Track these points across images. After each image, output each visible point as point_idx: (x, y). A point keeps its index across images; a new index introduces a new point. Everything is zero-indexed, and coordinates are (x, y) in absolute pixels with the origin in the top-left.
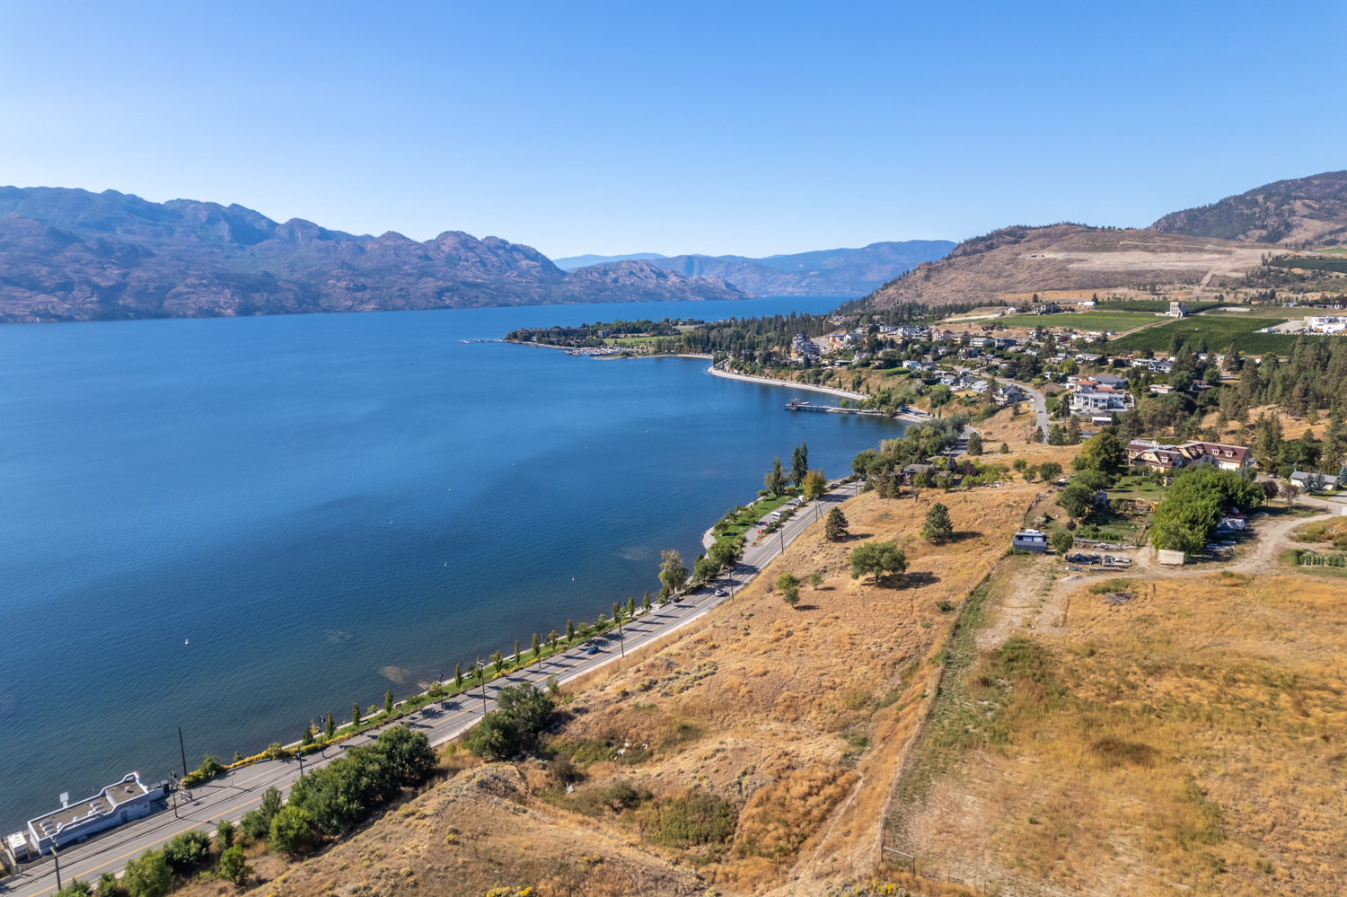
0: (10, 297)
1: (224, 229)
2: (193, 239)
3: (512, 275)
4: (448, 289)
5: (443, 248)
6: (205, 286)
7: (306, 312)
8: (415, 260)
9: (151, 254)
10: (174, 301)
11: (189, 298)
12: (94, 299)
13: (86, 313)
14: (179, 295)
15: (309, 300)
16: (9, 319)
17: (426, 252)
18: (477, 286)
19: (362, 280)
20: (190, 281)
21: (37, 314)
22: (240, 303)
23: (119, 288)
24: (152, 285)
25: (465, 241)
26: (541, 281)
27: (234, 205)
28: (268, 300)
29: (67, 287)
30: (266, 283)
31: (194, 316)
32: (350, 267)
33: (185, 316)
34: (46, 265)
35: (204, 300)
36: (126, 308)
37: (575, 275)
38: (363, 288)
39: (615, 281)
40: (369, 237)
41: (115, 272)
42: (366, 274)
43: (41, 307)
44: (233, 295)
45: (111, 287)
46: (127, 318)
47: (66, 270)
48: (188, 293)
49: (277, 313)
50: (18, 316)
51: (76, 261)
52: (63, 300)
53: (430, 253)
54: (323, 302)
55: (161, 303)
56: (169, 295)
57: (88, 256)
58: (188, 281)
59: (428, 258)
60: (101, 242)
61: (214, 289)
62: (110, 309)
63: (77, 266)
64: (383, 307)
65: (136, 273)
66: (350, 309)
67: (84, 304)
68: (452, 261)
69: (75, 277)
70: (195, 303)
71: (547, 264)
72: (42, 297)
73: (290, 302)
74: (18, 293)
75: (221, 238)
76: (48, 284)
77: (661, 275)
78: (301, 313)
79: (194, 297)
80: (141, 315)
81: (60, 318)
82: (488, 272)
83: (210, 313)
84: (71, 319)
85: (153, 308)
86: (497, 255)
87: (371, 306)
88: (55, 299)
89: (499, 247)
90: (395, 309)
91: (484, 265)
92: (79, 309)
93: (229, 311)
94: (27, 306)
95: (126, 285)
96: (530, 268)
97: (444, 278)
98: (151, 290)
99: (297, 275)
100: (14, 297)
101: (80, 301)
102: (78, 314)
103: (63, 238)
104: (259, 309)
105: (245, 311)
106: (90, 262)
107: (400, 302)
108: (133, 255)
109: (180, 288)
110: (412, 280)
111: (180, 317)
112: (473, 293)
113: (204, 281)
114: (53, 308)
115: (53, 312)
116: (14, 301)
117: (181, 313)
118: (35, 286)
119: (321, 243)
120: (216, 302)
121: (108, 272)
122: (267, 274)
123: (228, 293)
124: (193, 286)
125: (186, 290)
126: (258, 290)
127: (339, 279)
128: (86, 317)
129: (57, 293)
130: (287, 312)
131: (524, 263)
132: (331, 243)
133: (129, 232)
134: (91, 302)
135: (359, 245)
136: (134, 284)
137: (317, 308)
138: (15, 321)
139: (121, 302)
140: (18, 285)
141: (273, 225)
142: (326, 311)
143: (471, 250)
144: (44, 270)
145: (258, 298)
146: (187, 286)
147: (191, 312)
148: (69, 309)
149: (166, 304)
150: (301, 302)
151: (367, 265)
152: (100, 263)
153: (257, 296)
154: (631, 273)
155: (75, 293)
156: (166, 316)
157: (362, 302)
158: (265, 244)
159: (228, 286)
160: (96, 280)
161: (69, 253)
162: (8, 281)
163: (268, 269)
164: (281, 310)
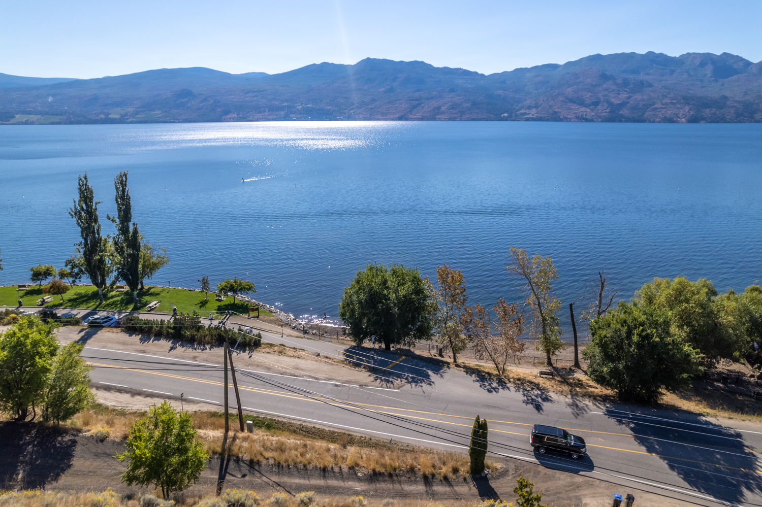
0: (570, 109)
6: (673, 104)
7: (740, 122)
9: (650, 85)
10: (651, 113)
11: (660, 111)
12: (608, 110)
13: (601, 118)
14: (656, 109)
15: (747, 114)
16: (565, 120)
20: (667, 100)
21: (577, 117)
22: (692, 115)
23: (622, 105)
24: (642, 103)
27: (724, 54)
28: (714, 114)
29: (596, 104)
31: (659, 122)
33: (654, 122)
34: (591, 92)
35: (669, 113)
36: (622, 116)
41: (624, 96)
43: (580, 114)
44: (690, 109)
45: (619, 104)
46: (620, 121)
47: (600, 95)
48: (661, 108)
49: (718, 122)
50: (569, 118)
51: (607, 90)
52: (592, 110)
55: (644, 114)
56: (648, 110)
57: (614, 87)
58: (664, 101)
60: (625, 80)
61: (678, 106)
62: (614, 117)
63: (606, 93)
65: (636, 97)
67: (601, 113)
69: (602, 99)
70: (663, 114)
72: (583, 109)
73: (731, 115)
74: (574, 106)
76: (588, 102)
78: (736, 122)
79: (663, 111)
80: (630, 120)
81: (587, 120)
83: (670, 120)
84: (592, 121)
85: (638, 116)
88: (589, 110)
92: (598, 116)
93: (683, 120)
94: (575, 113)
95: (628, 103)
98: (640, 106)
100: (571, 109)
101: (600, 111)
102: (596, 118)
103: (605, 78)
104: (704, 119)
105: (694, 120)
106: (614, 90)
108: (641, 86)
109: (658, 105)
111: (650, 122)
113: (674, 101)
114: (586, 115)
115: (585, 116)
116: (570, 111)
117: (652, 120)
118: (581, 103)
120: (676, 114)
121: (620, 97)
122: (725, 98)
123: (687, 108)
124: (666, 104)
125: (661, 106)
126: (709, 107)
128: (600, 120)
129: (591, 107)
130: (725, 122)
134: (606, 112)
136: (632, 102)
137: (750, 119)
138: (567, 121)
139: (621, 112)
140: (574, 102)
144: (589, 95)
145: (707, 112)
146: (662, 104)
147: (658, 120)
148: (593, 116)
149: (646, 114)
152: (619, 91)
153: (708, 111)
155: (599, 107)
156: (644, 121)
159: (689, 104)
160: (613, 100)
161: (605, 86)
162: (571, 101)
163: (727, 93)
164: (723, 120)
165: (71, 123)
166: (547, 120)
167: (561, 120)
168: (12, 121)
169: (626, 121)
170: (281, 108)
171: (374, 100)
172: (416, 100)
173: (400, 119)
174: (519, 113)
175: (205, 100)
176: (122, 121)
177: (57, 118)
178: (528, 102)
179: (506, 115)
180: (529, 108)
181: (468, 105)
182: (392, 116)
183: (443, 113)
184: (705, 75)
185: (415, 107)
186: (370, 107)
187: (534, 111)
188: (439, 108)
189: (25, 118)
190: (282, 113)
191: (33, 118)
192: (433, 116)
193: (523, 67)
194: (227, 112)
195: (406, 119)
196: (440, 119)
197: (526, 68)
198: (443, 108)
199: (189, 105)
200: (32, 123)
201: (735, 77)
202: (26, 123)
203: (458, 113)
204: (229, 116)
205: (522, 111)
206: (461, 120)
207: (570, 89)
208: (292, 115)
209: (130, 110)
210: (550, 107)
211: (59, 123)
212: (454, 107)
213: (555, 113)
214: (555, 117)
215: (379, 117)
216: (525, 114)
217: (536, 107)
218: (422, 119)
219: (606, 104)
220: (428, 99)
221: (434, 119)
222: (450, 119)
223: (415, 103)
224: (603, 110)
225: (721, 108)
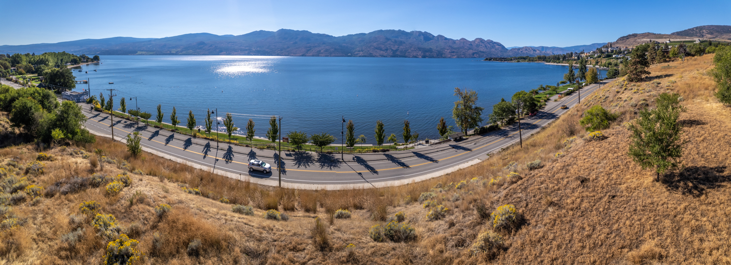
0: (376, 52)
1: (422, 38)
2: (415, 40)
3: (493, 50)
5: (476, 42)
7: (438, 58)
8: (468, 46)
9: (404, 43)
10: (408, 53)
13: (390, 56)
15: (440, 55)
17: (471, 43)
18: (483, 52)
20: (413, 49)
21: (380, 55)
22: (423, 55)
23: (397, 50)
24: (404, 50)
25: (481, 40)
26: (501, 51)
27: (425, 32)
29: (387, 50)
30: (430, 50)
32: (451, 47)
33: (410, 57)
35: (415, 54)
36: (398, 55)
37: (511, 50)
38: (454, 52)
39: (522, 52)
40: (457, 40)
41: (396, 47)
42: (455, 49)
44: (421, 53)
45: (395, 50)
47: (388, 46)
50: (377, 56)
51: (390, 44)
52: (386, 52)
54: (443, 56)
57: (392, 43)
59: (471, 45)
60: (395, 40)
61: (417, 51)
62: (394, 55)
64: (458, 57)
65: (401, 47)
66: (450, 57)
68: (478, 46)
69: (388, 48)
72: (382, 52)
73: (435, 55)
74: (378, 51)
75: (421, 40)
76: (383, 49)
79: (412, 53)
80: (401, 57)
81: (384, 57)
82: (487, 49)
83: (415, 57)
84: (386, 57)
85: (404, 55)
86: (490, 44)
87: (455, 57)
88: (384, 52)
89: (490, 42)
90: (461, 58)
91: (486, 46)
92: (388, 55)
93: (420, 57)
97: (475, 50)
99: (438, 49)
103: (388, 39)
104: (427, 56)
105: (424, 57)
107: (463, 56)
108: (401, 43)
109: (410, 51)
112: (482, 54)
113: (415, 49)
114: (383, 54)
118: (381, 50)
119: (445, 41)
120: (417, 54)
122: (431, 48)
124: (412, 50)
126: (427, 52)
127: (448, 50)
131: (497, 47)
132: (447, 41)
133: (401, 38)
135: (454, 42)
136: (400, 49)
137: (442, 57)
139: (397, 53)
140: (378, 49)
141: (434, 36)
142: (444, 58)
143: (483, 43)
144: (383, 46)
145: (427, 54)
149: (406, 54)
150: (438, 55)
151: (455, 46)
152: (394, 44)
154: (526, 50)
156: (406, 57)
157: (453, 56)
158: (431, 41)
159: (421, 51)
160: (393, 48)
161: (388, 42)
162: (376, 48)
164: (433, 57)
166: (368, 56)
167: (374, 57)
170: (246, 50)
171: (288, 47)
172: (309, 47)
173: (303, 56)
175: (211, 46)
177: (152, 53)
178: (358, 49)
179: (349, 55)
180: (359, 51)
181: (333, 50)
182: (298, 54)
183: (322, 53)
185: (308, 50)
186: (287, 50)
187: (361, 53)
188: (320, 51)
192: (318, 54)
194: (221, 51)
195: (305, 56)
196: (321, 56)
197: (352, 35)
198: (322, 51)
199: (204, 48)
202: (141, 55)
203: (329, 53)
205: (356, 53)
206: (331, 56)
207: (375, 44)
209: (179, 50)
210: (368, 51)
212: (326, 50)
213: (371, 53)
214: (371, 55)
215: (292, 55)
216: (358, 54)
217: (362, 51)
218: (313, 56)
219: (391, 50)
220: (314, 47)
221: (318, 56)
222: (326, 56)
223: (308, 49)
224: (390, 52)
225: (431, 52)
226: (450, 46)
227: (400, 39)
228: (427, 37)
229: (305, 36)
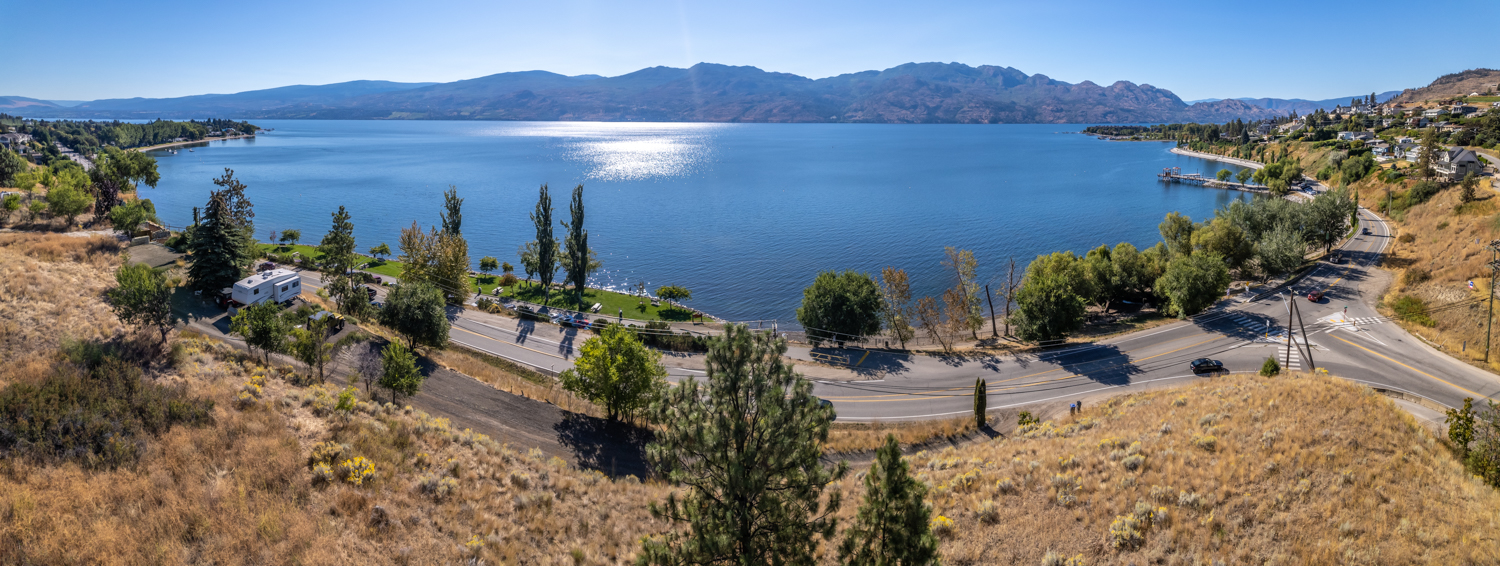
1: (1000, 80)
2: (984, 84)
3: (1153, 106)
4: (1110, 112)
5: (1115, 90)
6: (977, 107)
7: (1026, 123)
8: (1096, 96)
9: (957, 91)
10: (961, 115)
11: (967, 115)
12: (925, 113)
14: (965, 111)
15: (1030, 116)
16: (889, 122)
17: (1103, 92)
18: (1129, 111)
19: (1062, 106)
20: (973, 105)
21: (899, 119)
22: (993, 117)
23: (937, 108)
24: (953, 106)
25: (1128, 86)
26: (1170, 109)
27: (1008, 68)
28: (1008, 116)
29: (915, 107)
30: (1010, 106)
31: (969, 123)
32: (1059, 99)
34: (910, 97)
35: (975, 115)
36: (938, 118)
37: (1193, 107)
38: (1062, 110)
39: (1217, 110)
40: (1074, 84)
41: (938, 100)
42: (1065, 104)
43: (903, 116)
44: (990, 113)
45: (934, 107)
46: (937, 122)
47: (917, 99)
48: (969, 110)
51: (923, 94)
52: (912, 113)
53: (1106, 93)
54: (1037, 118)
55: (955, 115)
56: (958, 112)
57: (928, 92)
58: (970, 105)
59: (1104, 95)
60: (938, 86)
61: (981, 109)
62: (931, 119)
63: (921, 97)
64: (1070, 122)
65: (947, 101)
66: (1051, 122)
67: (920, 115)
68: (1118, 97)
69: (920, 103)
70: (969, 117)
71: (1177, 100)
72: (904, 112)
73: (1019, 116)
74: (896, 109)
76: (908, 105)
77: (1247, 107)
78: (1024, 123)
79: (970, 113)
80: (944, 121)
81: (908, 122)
82: (1139, 104)
83: (976, 121)
84: (912, 122)
85: (951, 119)
86: (1146, 94)
87: (1063, 121)
88: (909, 113)
89: (1149, 90)
90: (1077, 123)
91: (1137, 99)
92: (917, 118)
93: (986, 121)
94: (898, 116)
95: (941, 106)
96: (1165, 102)
97: (1109, 107)
98: (951, 109)
99: (1028, 104)
101: (918, 113)
102: (916, 120)
103: (920, 83)
104: (1001, 120)
105: (994, 121)
106: (928, 95)
107: (1080, 119)
108: (950, 92)
109: (966, 109)
110: (1090, 106)
111: (962, 123)
112: (1126, 114)
113: (977, 105)
114: (907, 117)
115: (906, 119)
116: (893, 113)
117: (963, 121)
118: (902, 106)
119: (1047, 87)
120: (981, 116)
121: (934, 101)
122: (1014, 103)
123: (988, 111)
124: (972, 107)
126: (1004, 110)
127: (1048, 105)
128: (919, 121)
129: (911, 110)
130: (1016, 123)
131: (1162, 99)
132: (1052, 86)
134: (923, 114)
135: (1066, 87)
136: (944, 106)
137: (1033, 121)
139: (937, 114)
140: (895, 106)
141: (1026, 77)
142: (1037, 123)
143: (1131, 91)
144: (908, 99)
145: (1003, 114)
146: (969, 107)
147: (968, 121)
148: (913, 117)
149: (957, 116)
150: (1025, 117)
151: (1068, 98)
152: (933, 95)
153: (1003, 113)
154: (1228, 106)
155: (918, 110)
156: (955, 122)
157: (1059, 118)
159: (988, 108)
160: (928, 104)
161: (921, 91)
162: (893, 104)
163: (1015, 100)
164: (1013, 121)
165: (431, 119)
166: (873, 122)
167: (885, 122)
168: (390, 117)
169: (942, 122)
170: (617, 110)
171: (707, 103)
172: (749, 102)
173: (733, 121)
174: (847, 115)
176: (470, 118)
177: (421, 115)
178: (854, 105)
179: (834, 117)
180: (856, 110)
181: (799, 108)
182: (725, 118)
183: (775, 115)
184: (998, 84)
185: (747, 110)
187: (861, 113)
188: (771, 110)
189: (398, 114)
190: (618, 114)
191: (404, 114)
192: (765, 118)
193: (848, 73)
194: (563, 112)
195: (742, 121)
197: (850, 74)
198: (775, 111)
199: (529, 105)
200: (403, 119)
201: (1018, 87)
202: (399, 119)
203: (789, 116)
204: (565, 116)
205: (850, 114)
207: (891, 94)
208: (627, 117)
209: (478, 108)
210: (875, 110)
211: (423, 119)
212: (785, 109)
213: (880, 115)
214: (880, 120)
215: (713, 119)
216: (852, 116)
217: (862, 110)
218: (757, 121)
219: (923, 108)
220: (760, 102)
222: (782, 122)
223: (746, 105)
224: (921, 113)
225: (1012, 111)
226: (1055, 97)
227: (950, 83)
228: (1011, 77)
229: (748, 77)
